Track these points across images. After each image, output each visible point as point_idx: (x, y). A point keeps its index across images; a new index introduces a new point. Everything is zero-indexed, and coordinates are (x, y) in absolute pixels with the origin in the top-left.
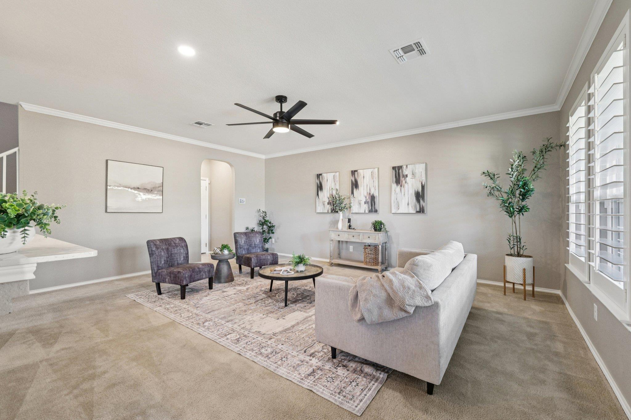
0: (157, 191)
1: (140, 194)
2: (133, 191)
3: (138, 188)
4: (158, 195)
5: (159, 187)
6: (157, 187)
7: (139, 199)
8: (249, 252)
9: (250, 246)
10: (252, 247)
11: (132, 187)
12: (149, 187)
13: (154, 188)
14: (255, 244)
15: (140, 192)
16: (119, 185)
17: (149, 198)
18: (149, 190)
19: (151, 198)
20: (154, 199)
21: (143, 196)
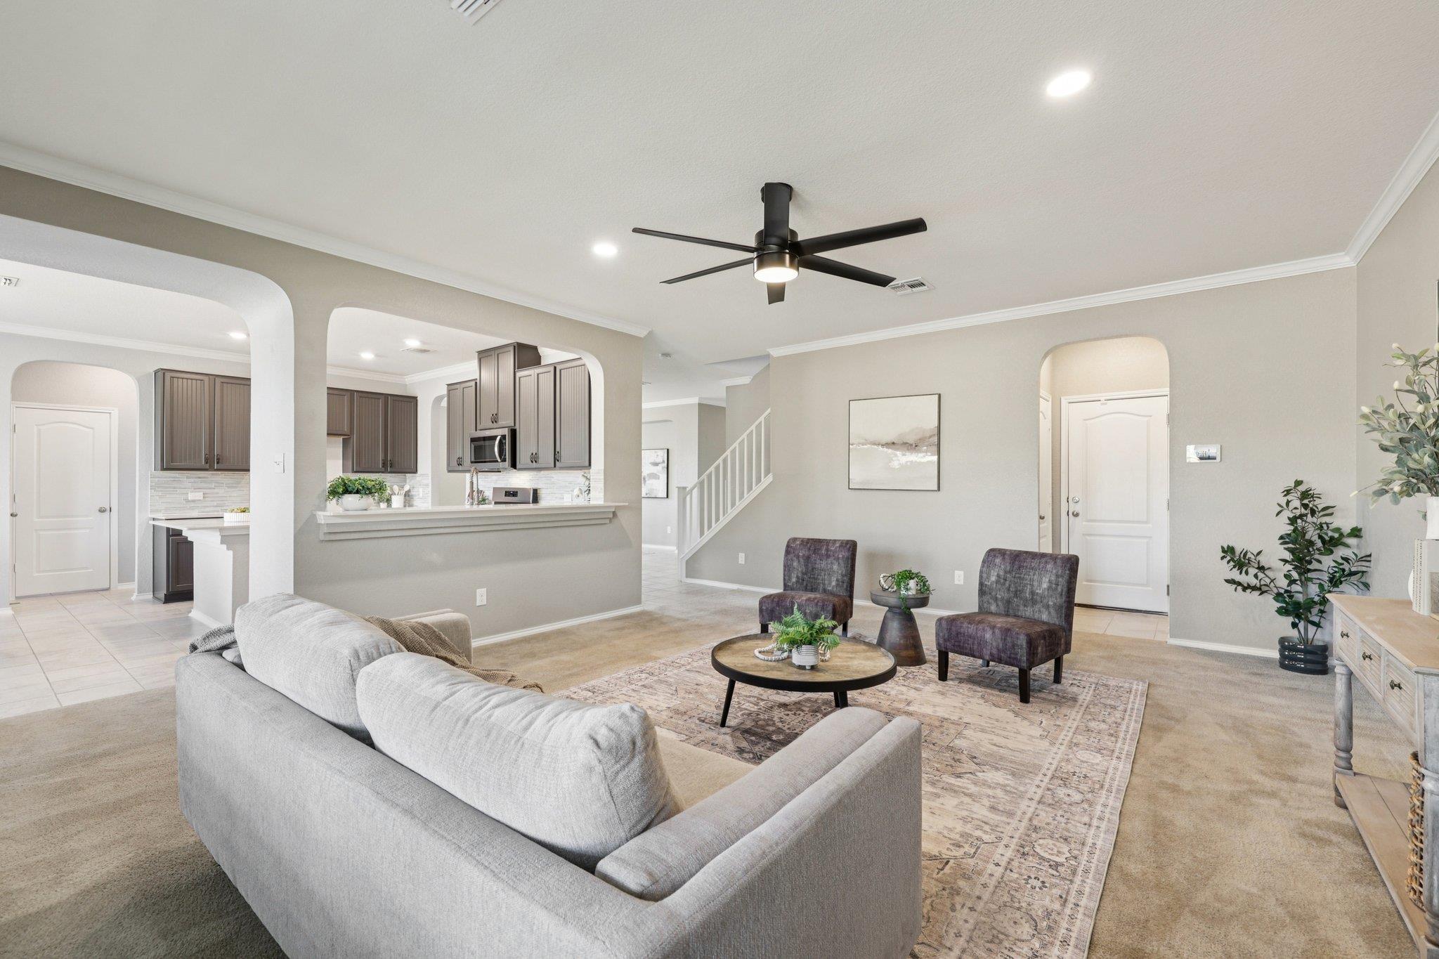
0: (927, 446)
1: (896, 456)
2: (885, 449)
3: (893, 443)
4: (929, 454)
5: (930, 437)
6: (926, 438)
7: (895, 464)
8: (1011, 611)
9: (1016, 595)
10: (1021, 598)
11: (884, 442)
12: (911, 440)
13: (920, 439)
14: (1033, 593)
15: (897, 450)
16: (864, 441)
17: (912, 461)
18: (911, 445)
19: (916, 462)
20: (920, 463)
21: (903, 458)
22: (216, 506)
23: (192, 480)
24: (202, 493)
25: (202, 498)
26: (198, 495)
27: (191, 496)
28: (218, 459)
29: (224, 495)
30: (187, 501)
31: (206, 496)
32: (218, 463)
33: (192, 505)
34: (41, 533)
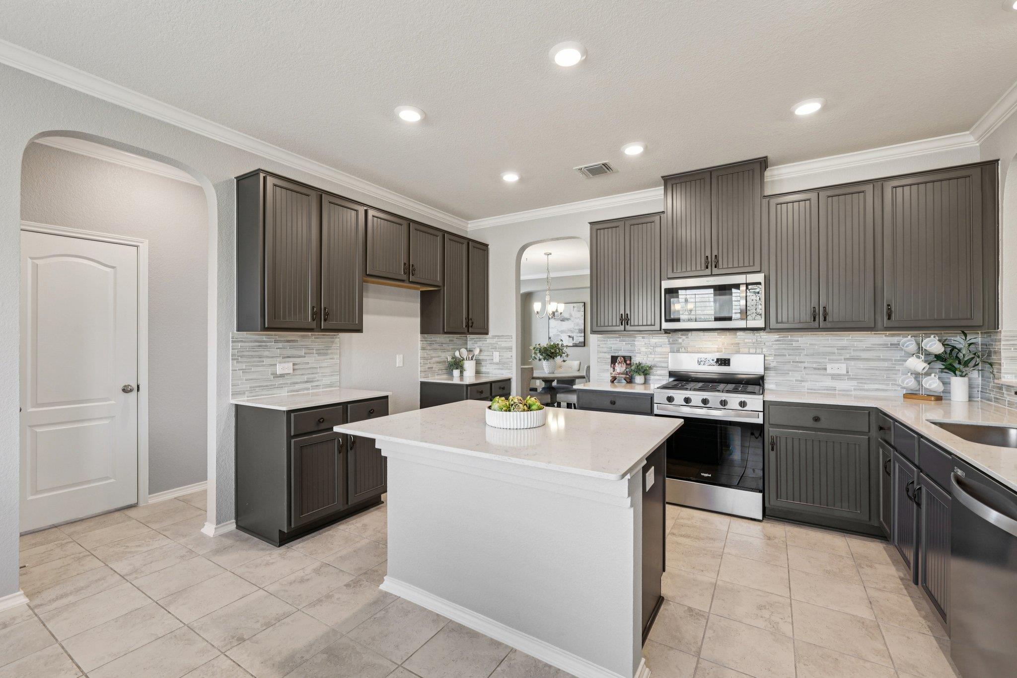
22: (307, 382)
23: (280, 345)
24: (291, 364)
25: (291, 371)
26: (285, 367)
27: (280, 369)
28: (327, 314)
29: (315, 365)
30: (276, 376)
31: (296, 367)
32: (325, 320)
33: (281, 381)
34: (38, 430)
